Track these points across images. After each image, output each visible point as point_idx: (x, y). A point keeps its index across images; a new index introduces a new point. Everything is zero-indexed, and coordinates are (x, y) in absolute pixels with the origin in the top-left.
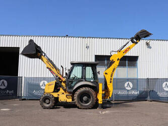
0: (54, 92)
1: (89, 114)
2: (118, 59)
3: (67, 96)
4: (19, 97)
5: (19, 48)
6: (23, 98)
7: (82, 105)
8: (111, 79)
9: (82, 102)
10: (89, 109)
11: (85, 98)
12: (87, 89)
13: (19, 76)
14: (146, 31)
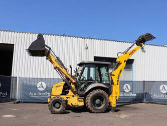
0: (62, 94)
1: (108, 118)
2: (125, 61)
3: (78, 99)
4: (12, 100)
5: (13, 45)
6: (17, 101)
7: (95, 109)
8: (118, 81)
9: (94, 105)
10: (103, 112)
11: (98, 101)
12: (101, 91)
13: (12, 76)
14: (150, 34)
